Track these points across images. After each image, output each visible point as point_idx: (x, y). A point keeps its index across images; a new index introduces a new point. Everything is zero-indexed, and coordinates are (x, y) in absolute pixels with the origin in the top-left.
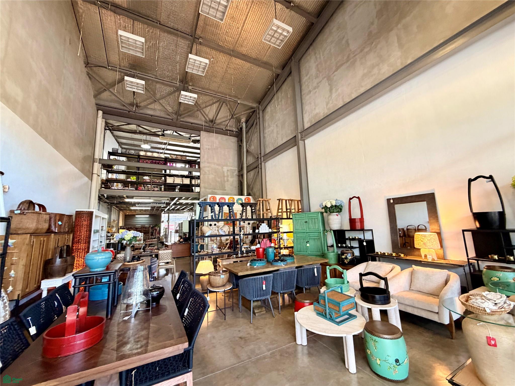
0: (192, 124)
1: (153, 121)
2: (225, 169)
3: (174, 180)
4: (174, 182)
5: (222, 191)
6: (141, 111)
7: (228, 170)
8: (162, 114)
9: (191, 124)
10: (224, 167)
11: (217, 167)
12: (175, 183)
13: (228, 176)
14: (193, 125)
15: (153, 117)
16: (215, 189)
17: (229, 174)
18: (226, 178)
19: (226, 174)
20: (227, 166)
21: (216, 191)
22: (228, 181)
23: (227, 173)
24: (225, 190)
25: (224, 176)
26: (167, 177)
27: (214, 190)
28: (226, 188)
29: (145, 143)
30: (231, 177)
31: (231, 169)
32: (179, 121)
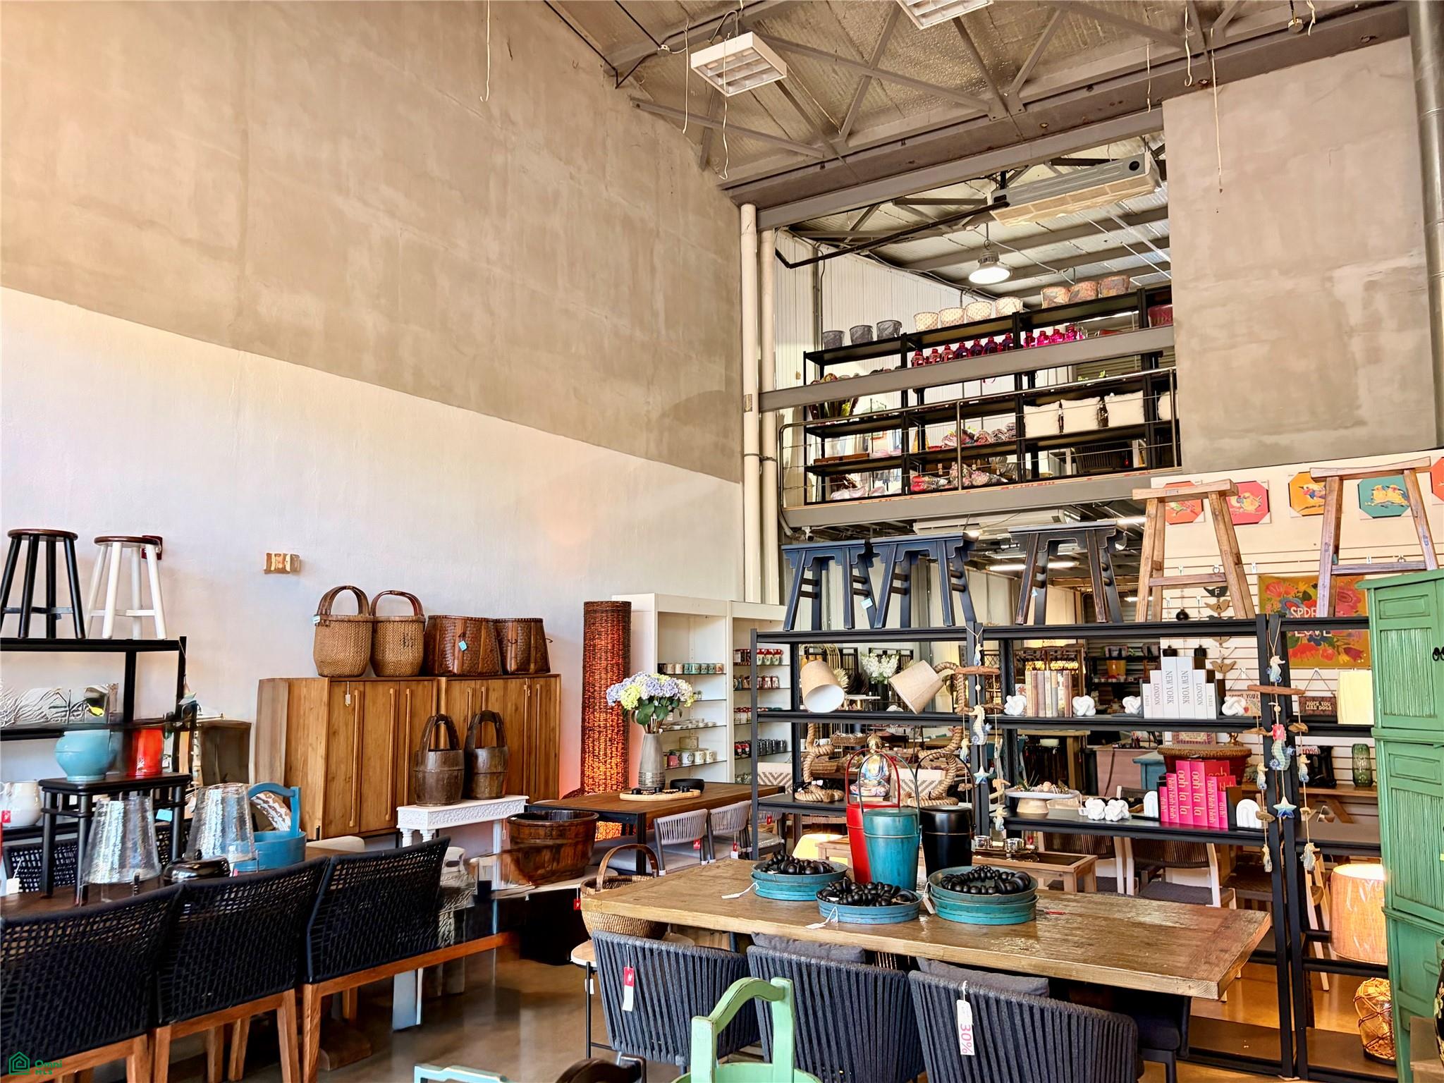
0: (1090, 87)
1: (922, 162)
2: (1349, 281)
3: (1061, 419)
4: (1061, 427)
5: (1331, 435)
6: (854, 143)
7: (1371, 286)
8: (936, 114)
9: (1084, 94)
10: (1337, 273)
11: (1287, 284)
12: (1067, 430)
13: (1373, 324)
14: (1097, 90)
15: (909, 143)
16: (1277, 429)
17: (1381, 302)
18: (1357, 345)
19: (1355, 316)
20: (1361, 254)
21: (1283, 440)
22: (1374, 356)
23: (1367, 304)
24: (1361, 423)
25: (1343, 332)
26: (1027, 409)
27: (1270, 440)
28: (1364, 412)
29: (984, 262)
30: (1401, 328)
31: (1398, 270)
32: (1016, 108)
